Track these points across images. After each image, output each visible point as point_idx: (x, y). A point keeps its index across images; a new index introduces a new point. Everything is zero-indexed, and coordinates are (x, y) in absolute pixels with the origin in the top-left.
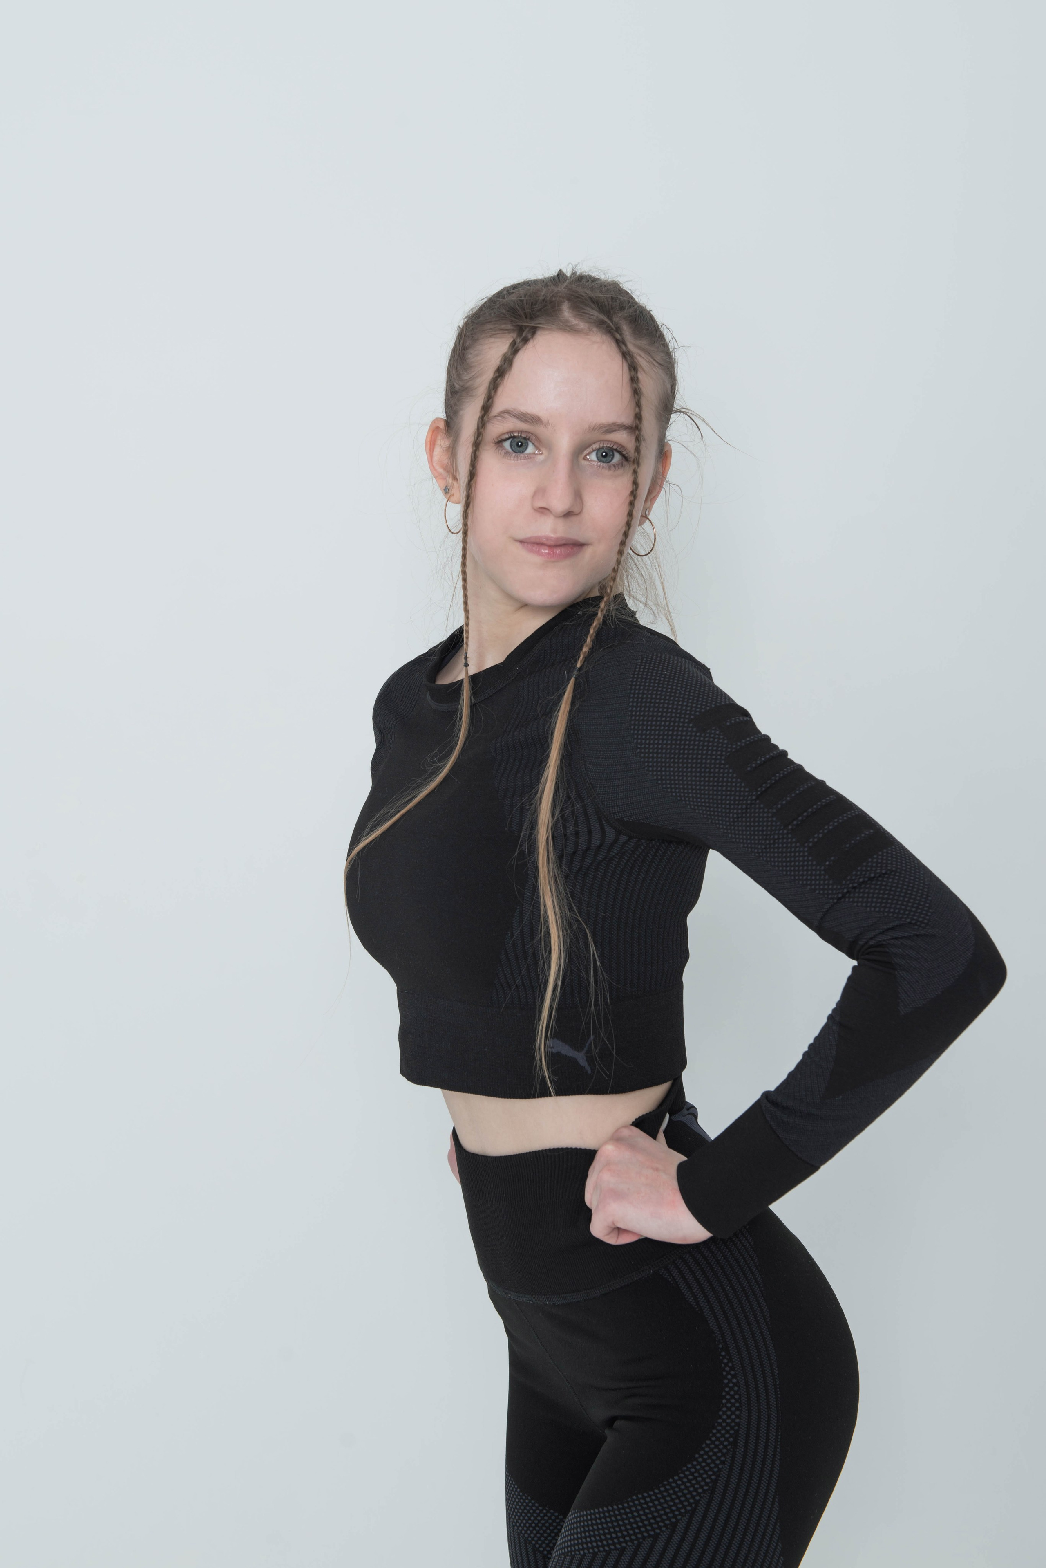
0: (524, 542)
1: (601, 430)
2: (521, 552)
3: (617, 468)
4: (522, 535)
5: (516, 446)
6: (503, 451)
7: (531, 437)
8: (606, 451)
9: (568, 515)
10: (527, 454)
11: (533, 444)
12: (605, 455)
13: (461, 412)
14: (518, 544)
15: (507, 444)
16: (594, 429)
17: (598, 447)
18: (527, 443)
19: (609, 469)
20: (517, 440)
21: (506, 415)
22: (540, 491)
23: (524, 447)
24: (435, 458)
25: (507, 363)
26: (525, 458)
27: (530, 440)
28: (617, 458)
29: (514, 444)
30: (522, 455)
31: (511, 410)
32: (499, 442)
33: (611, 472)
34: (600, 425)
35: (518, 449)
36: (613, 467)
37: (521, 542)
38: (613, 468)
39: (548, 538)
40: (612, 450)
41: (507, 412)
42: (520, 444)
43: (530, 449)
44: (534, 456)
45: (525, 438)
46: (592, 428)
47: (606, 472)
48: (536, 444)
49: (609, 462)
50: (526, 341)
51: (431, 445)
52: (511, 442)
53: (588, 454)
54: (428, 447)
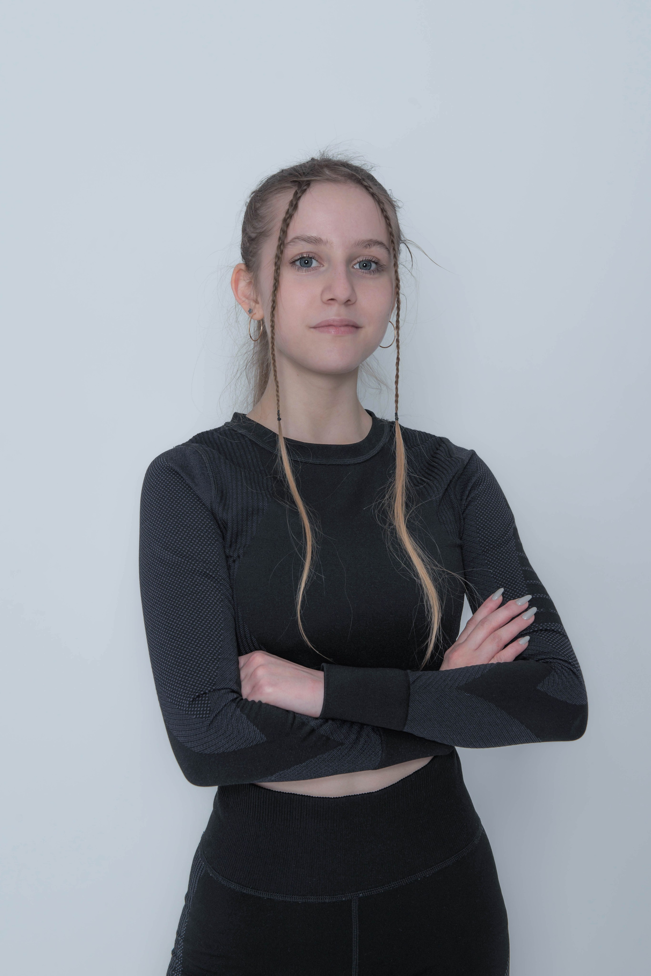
0: (316, 328)
1: (363, 245)
2: (316, 334)
3: (375, 273)
4: (314, 324)
5: (304, 264)
6: (297, 267)
7: (315, 257)
8: (366, 262)
9: (348, 303)
10: (314, 267)
11: (317, 261)
12: (366, 265)
13: (260, 252)
14: (312, 330)
15: (298, 263)
16: (358, 244)
17: (361, 260)
18: (312, 260)
19: (370, 274)
20: (304, 259)
21: (297, 240)
22: (328, 288)
23: (309, 264)
24: (240, 292)
25: (294, 206)
26: (313, 270)
27: (315, 258)
28: (374, 266)
29: (303, 262)
30: (310, 268)
31: (300, 236)
32: (293, 263)
33: (372, 276)
34: (362, 241)
35: (306, 265)
36: (372, 271)
37: (315, 328)
38: (373, 273)
39: (334, 321)
40: (370, 261)
41: (297, 238)
42: (306, 262)
43: (314, 264)
44: (319, 268)
45: (311, 258)
46: (357, 244)
47: (368, 276)
48: (319, 261)
49: (369, 269)
50: (304, 191)
51: (236, 282)
52: (300, 261)
53: (355, 264)
54: (234, 285)
